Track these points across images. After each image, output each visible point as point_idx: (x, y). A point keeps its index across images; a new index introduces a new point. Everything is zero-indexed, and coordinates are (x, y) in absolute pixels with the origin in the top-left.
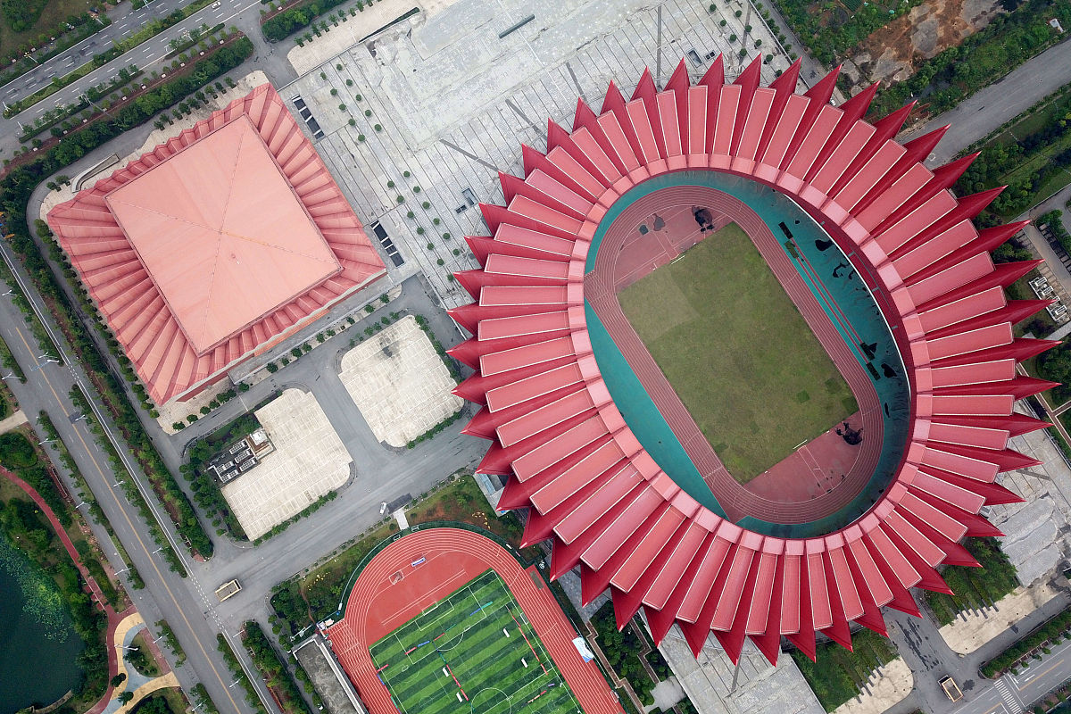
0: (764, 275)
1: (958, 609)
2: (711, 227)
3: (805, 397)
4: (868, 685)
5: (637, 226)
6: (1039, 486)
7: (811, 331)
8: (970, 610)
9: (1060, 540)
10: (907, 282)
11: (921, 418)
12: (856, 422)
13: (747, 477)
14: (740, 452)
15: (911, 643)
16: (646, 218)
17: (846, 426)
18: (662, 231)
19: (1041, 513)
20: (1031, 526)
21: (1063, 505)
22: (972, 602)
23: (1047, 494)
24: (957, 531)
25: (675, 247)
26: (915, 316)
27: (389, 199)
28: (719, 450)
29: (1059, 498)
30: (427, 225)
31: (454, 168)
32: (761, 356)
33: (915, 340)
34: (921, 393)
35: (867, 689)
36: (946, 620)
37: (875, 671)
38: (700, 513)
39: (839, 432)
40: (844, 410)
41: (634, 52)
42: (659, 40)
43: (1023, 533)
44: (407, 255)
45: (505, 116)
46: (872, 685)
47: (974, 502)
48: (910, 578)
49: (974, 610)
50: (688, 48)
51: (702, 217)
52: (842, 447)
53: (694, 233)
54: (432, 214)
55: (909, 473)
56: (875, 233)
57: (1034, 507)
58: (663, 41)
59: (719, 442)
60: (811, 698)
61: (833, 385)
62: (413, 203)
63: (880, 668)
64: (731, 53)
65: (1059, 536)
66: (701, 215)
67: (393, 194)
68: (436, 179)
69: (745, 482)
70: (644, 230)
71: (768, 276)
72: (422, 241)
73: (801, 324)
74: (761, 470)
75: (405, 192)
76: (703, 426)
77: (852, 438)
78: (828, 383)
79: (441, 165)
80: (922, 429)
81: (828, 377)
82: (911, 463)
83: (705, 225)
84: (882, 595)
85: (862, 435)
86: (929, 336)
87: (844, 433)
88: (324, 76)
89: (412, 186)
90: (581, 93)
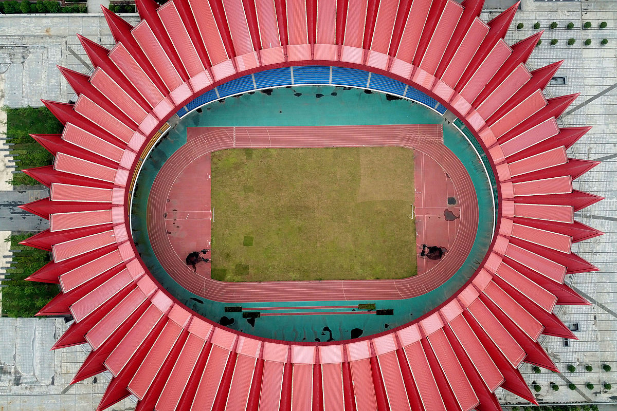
0: (360, 271)
1: (16, 256)
2: (423, 254)
3: (248, 242)
5: (458, 198)
7: (294, 280)
8: (9, 265)
12: (203, 269)
13: (215, 160)
14: (237, 167)
15: (16, 205)
16: (459, 209)
17: (206, 261)
18: (442, 214)
19: (42, 369)
20: (38, 354)
21: (37, 390)
22: (14, 271)
23: (53, 384)
25: (423, 218)
27: (593, 18)
28: (248, 152)
29: (44, 390)
30: (555, 35)
31: (587, 82)
32: (299, 229)
36: (14, 240)
39: (204, 252)
40: (220, 267)
41: (604, 280)
42: (603, 307)
44: (539, 7)
45: (608, 146)
49: (7, 268)
50: (582, 326)
52: (191, 247)
53: (427, 238)
54: (561, 44)
57: (50, 367)
59: (254, 156)
61: (242, 270)
62: (578, 35)
63: (13, 169)
64: (559, 359)
66: (437, 253)
67: (595, 24)
68: (587, 63)
69: (212, 156)
70: (452, 201)
71: (357, 274)
72: (544, 24)
73: (305, 275)
74: (214, 174)
75: (590, 34)
76: (274, 152)
77: (193, 259)
78: (246, 268)
79: (596, 73)
80: (162, 302)
81: (251, 271)
82: (143, 276)
83: (427, 251)
84: (60, 192)
85: (190, 268)
86: (234, 356)
87: (202, 255)
89: (593, 42)
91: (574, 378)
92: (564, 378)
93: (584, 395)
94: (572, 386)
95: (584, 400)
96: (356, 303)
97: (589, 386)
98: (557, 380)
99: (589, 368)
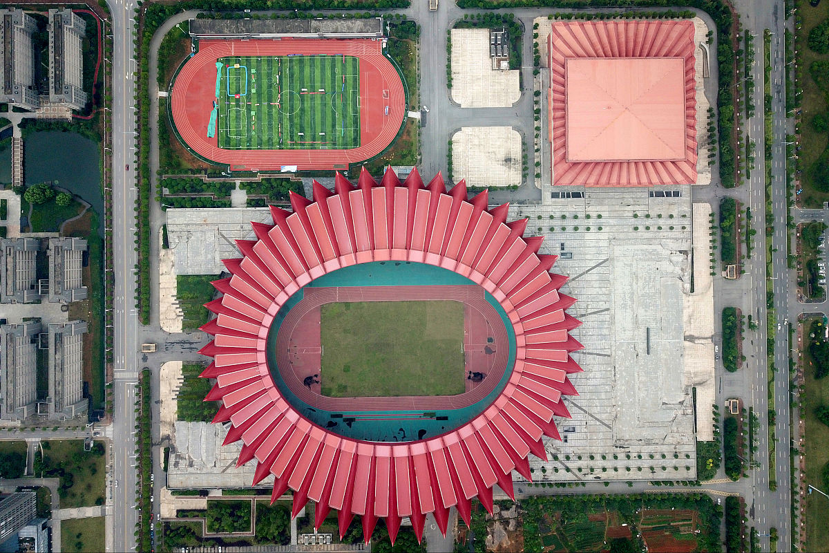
0: (425, 390)
1: (186, 378)
2: (469, 378)
3: (346, 369)
4: (178, 306)
5: (494, 338)
6: (222, 465)
7: (379, 396)
8: (181, 385)
9: (187, 457)
10: (374, 459)
11: (299, 420)
12: (316, 388)
13: (324, 311)
14: (340, 315)
15: (185, 343)
16: (495, 346)
17: (317, 382)
18: (483, 350)
19: (208, 456)
20: (204, 446)
21: (205, 471)
22: (186, 389)
23: (215, 466)
24: (228, 402)
25: (470, 352)
26: (354, 451)
27: (593, 210)
28: (347, 305)
29: (209, 471)
30: (565, 223)
31: (588, 257)
32: (383, 360)
33: (341, 442)
34: (311, 428)
35: (177, 304)
36: (185, 368)
37: (183, 314)
38: (323, 270)
39: (316, 376)
40: (327, 387)
41: (594, 397)
42: (592, 416)
43: (203, 440)
44: (555, 202)
45: (601, 303)
46: (177, 308)
47: (237, 421)
48: (221, 361)
49: (180, 387)
50: (577, 429)
51: (478, 377)
52: (307, 372)
53: (472, 366)
54: (570, 229)
55: (274, 394)
56: (411, 459)
57: (213, 455)
58: (590, 418)
59: (351, 307)
60: (190, 272)
61: (343, 389)
62: (581, 223)
63: (182, 318)
64: (560, 451)
65: (189, 457)
66: (479, 377)
67: (594, 215)
68: (588, 243)
69: (322, 307)
70: (490, 340)
71: (423, 392)
72: (558, 215)
73: (386, 393)
74: (323, 321)
75: (591, 222)
76: (365, 305)
77: (308, 381)
78: (345, 387)
79: (594, 250)
80: (293, 416)
81: (349, 389)
82: (279, 399)
83: (472, 375)
84: (221, 340)
85: (307, 388)
86: (339, 451)
87: (315, 378)
88: (684, 216)
89: (592, 228)
90: (589, 353)
91: (569, 464)
92: (563, 464)
93: (576, 476)
94: (568, 470)
95: (576, 479)
96: (423, 411)
97: (580, 470)
98: (558, 465)
99: (580, 458)
